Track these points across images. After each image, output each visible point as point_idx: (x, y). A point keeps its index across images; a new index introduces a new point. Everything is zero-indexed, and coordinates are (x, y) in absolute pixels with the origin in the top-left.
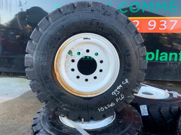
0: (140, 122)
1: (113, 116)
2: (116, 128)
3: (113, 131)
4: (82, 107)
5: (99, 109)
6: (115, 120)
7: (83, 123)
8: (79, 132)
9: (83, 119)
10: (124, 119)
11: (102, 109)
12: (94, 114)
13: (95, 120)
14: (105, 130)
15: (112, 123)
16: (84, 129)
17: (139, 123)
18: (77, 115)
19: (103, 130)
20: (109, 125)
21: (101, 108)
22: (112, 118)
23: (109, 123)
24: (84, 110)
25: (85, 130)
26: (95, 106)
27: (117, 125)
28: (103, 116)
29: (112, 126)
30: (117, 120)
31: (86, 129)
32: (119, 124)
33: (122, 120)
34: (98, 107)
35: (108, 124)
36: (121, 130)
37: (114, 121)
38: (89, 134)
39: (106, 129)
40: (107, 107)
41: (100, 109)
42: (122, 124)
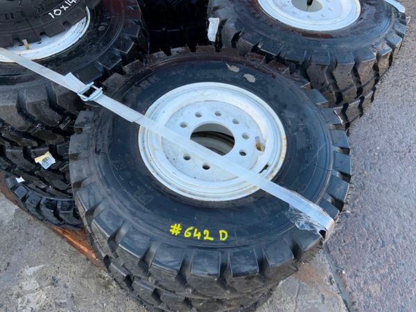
0: (137, 21)
1: (85, 18)
2: (93, 43)
3: (89, 51)
4: (13, 18)
5: (50, 14)
6: (90, 26)
7: (28, 49)
8: (26, 69)
9: (25, 41)
10: (106, 21)
11: (58, 12)
12: (44, 25)
13: (50, 37)
14: (74, 53)
15: (85, 33)
16: (34, 59)
17: (135, 22)
18: (8, 35)
19: (71, 53)
20: (80, 39)
21: (55, 11)
22: (84, 24)
23: (80, 36)
24: (18, 22)
25: (35, 61)
26: (39, 9)
27: (94, 36)
28: (64, 24)
29: (86, 41)
30: (94, 27)
31: (38, 58)
32: (98, 33)
33: (102, 23)
34: (47, 10)
35: (78, 39)
36: (104, 45)
37: (88, 29)
38: (46, 67)
39: (75, 51)
40: (66, 5)
41: (52, 13)
42: (103, 32)
